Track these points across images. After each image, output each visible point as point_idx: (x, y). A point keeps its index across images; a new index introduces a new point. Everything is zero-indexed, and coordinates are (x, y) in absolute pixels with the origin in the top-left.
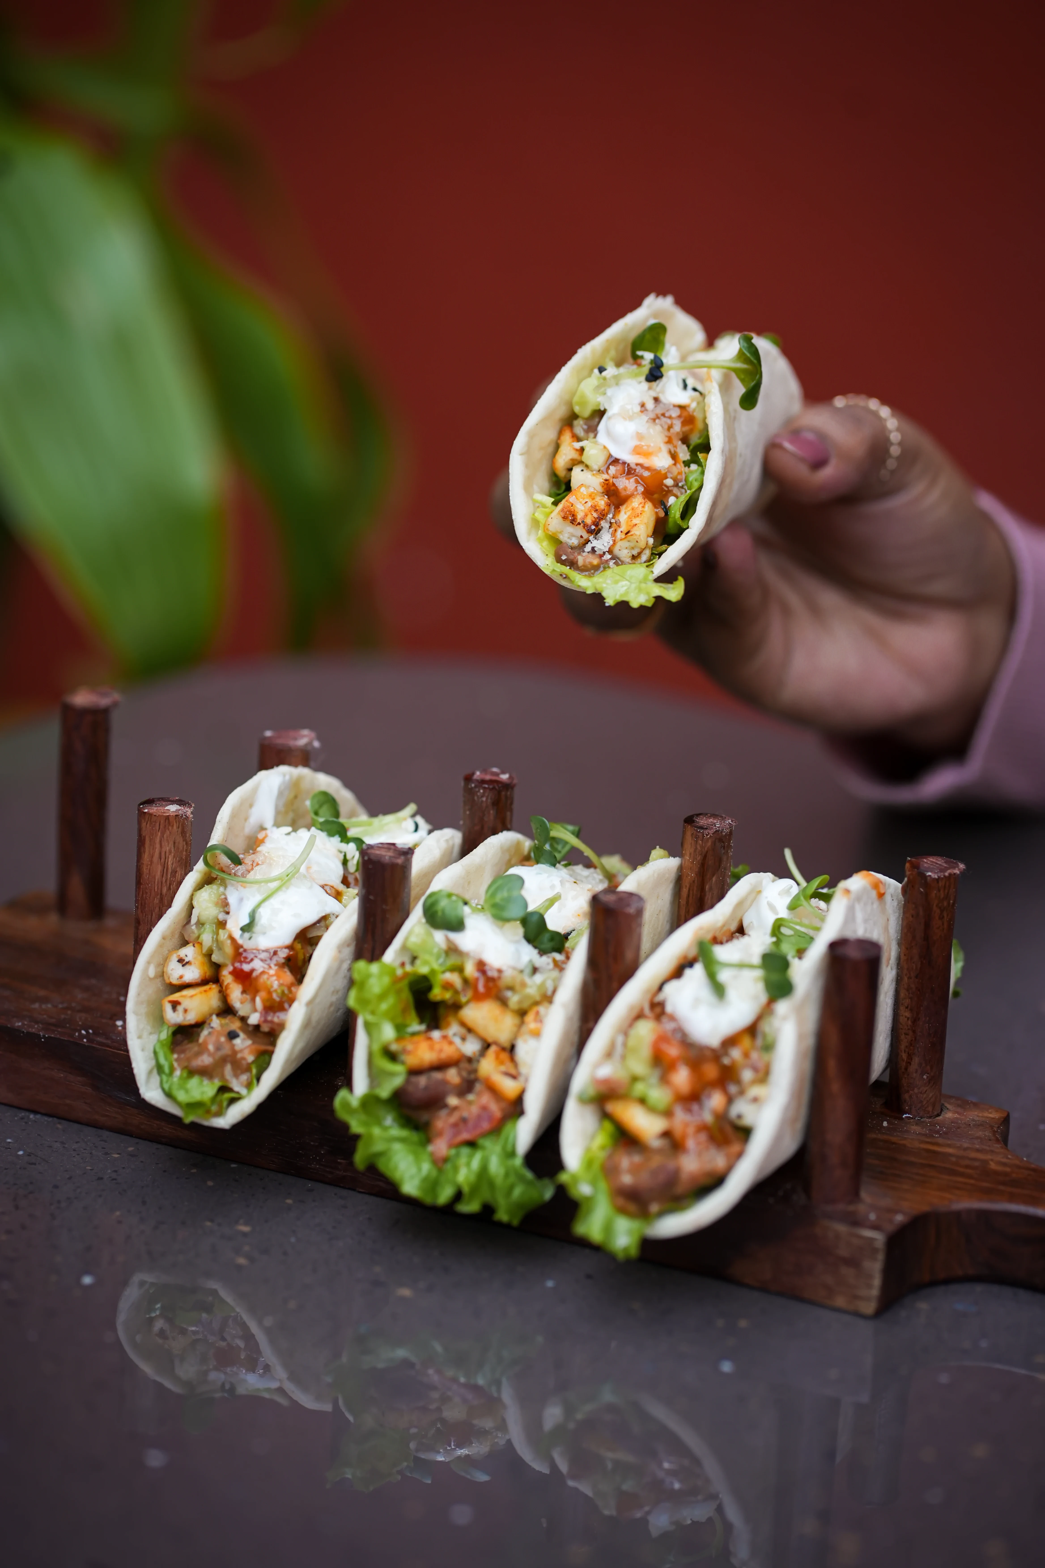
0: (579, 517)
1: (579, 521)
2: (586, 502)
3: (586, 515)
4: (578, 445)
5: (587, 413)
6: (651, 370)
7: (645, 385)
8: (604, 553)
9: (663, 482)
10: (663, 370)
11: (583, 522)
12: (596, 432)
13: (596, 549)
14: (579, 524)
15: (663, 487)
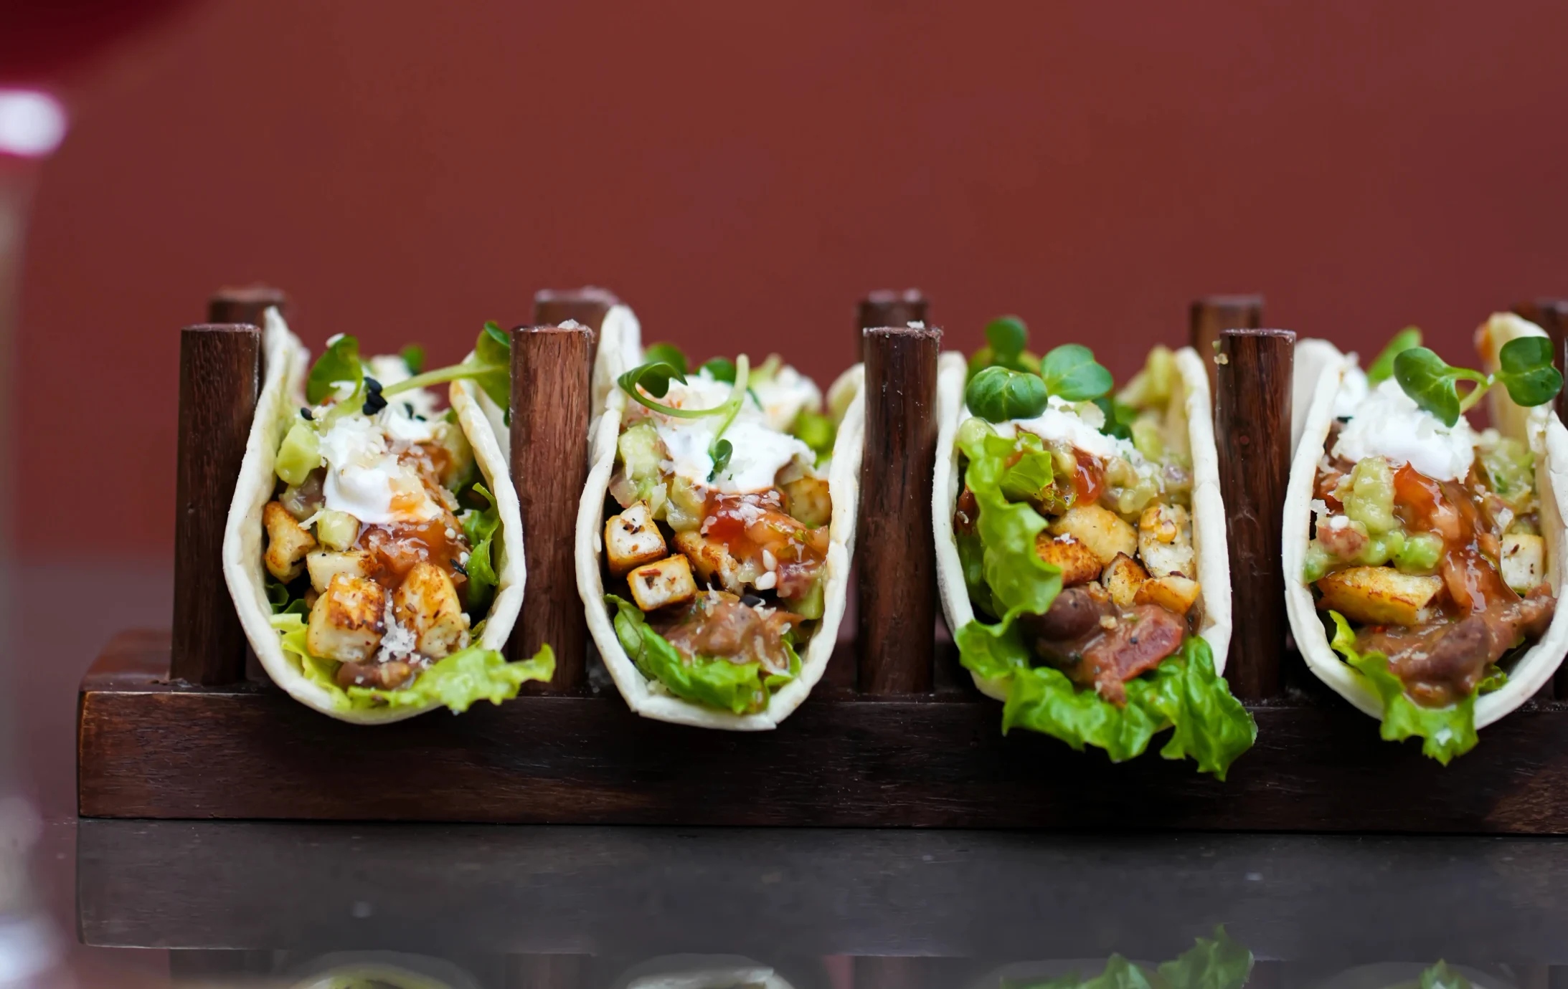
0: (355, 616)
1: (356, 622)
2: (354, 595)
3: (363, 612)
4: (306, 525)
5: (302, 476)
6: (369, 398)
7: (365, 421)
8: (409, 656)
9: (444, 535)
10: (383, 394)
11: (364, 622)
12: (323, 500)
13: (396, 654)
14: (359, 626)
15: (447, 541)
